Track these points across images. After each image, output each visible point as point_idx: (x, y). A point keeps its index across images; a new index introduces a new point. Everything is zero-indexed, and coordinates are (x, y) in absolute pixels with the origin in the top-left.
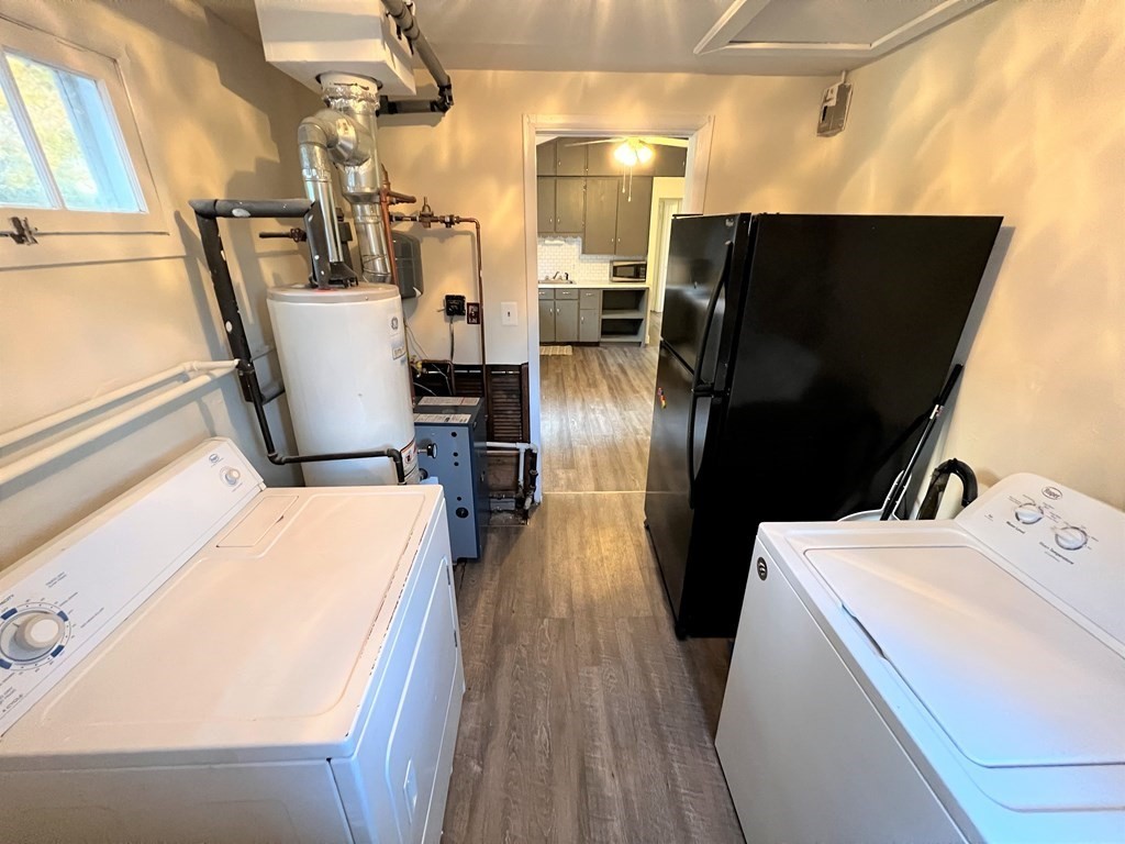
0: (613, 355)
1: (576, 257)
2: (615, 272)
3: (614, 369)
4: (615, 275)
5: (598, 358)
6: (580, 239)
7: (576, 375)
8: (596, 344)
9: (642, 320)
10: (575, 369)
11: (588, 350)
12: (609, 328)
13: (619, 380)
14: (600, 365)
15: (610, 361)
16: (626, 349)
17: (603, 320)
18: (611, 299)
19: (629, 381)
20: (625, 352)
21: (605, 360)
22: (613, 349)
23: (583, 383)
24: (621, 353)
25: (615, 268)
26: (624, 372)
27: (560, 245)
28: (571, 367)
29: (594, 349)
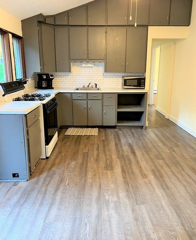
0: (125, 136)
1: (102, 75)
2: (125, 83)
3: (126, 148)
4: (125, 85)
5: (115, 138)
6: (103, 64)
7: (98, 155)
8: (114, 127)
9: (143, 112)
10: (98, 149)
11: (109, 131)
12: (122, 117)
13: (129, 160)
14: (116, 144)
15: (123, 141)
16: (133, 130)
17: (118, 112)
18: (123, 99)
19: (138, 162)
20: (133, 133)
21: (120, 140)
22: (125, 130)
23: (102, 164)
24: (130, 133)
25: (125, 81)
26: (133, 152)
27: (91, 67)
28: (96, 147)
29: (112, 130)
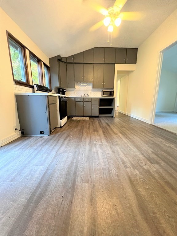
0: (103, 120)
1: (91, 90)
2: (103, 93)
3: (104, 124)
4: (103, 94)
5: (98, 121)
7: (89, 127)
8: (98, 117)
9: (113, 109)
10: (89, 124)
11: (95, 118)
12: (102, 111)
13: (107, 128)
14: (99, 123)
15: (103, 121)
16: (108, 118)
17: (100, 109)
18: (102, 101)
20: (108, 119)
21: (101, 121)
22: (104, 118)
23: (92, 129)
24: (106, 119)
25: (103, 92)
26: (109, 125)
27: (85, 86)
28: (88, 124)
29: (97, 118)
